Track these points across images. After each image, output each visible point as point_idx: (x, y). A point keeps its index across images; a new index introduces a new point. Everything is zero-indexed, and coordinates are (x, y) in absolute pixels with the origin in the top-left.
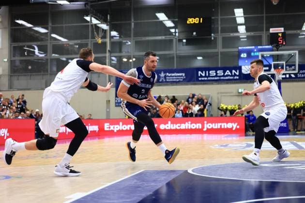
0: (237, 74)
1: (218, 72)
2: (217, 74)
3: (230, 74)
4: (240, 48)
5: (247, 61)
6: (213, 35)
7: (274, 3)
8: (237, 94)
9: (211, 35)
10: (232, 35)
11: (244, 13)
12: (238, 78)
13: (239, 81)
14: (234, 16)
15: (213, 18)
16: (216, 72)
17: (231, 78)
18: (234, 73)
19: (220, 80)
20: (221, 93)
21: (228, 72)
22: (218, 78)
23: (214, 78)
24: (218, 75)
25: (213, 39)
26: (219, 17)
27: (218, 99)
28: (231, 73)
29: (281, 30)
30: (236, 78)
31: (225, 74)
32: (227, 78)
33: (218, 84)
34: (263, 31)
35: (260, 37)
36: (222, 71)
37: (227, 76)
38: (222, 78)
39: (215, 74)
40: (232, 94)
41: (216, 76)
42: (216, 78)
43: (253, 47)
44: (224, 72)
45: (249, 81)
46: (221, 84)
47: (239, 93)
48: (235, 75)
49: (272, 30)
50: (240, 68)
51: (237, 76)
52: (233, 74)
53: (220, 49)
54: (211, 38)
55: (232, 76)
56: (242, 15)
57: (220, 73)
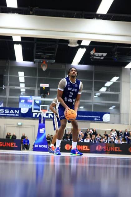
0: (18, 112)
1: (6, 110)
2: (5, 111)
3: (13, 112)
4: (20, 96)
5: (24, 105)
6: (3, 86)
7: (43, 69)
8: (17, 126)
9: (2, 86)
10: (16, 87)
11: (25, 75)
12: (18, 115)
13: (19, 117)
14: (18, 76)
15: (4, 75)
16: (4, 111)
17: (14, 115)
18: (16, 112)
19: (6, 116)
20: (7, 124)
21: (12, 111)
22: (5, 114)
23: (2, 114)
24: (5, 112)
25: (3, 88)
26: (9, 76)
27: (4, 128)
28: (14, 112)
29: (47, 86)
30: (17, 115)
31: (10, 112)
32: (11, 115)
33: (5, 118)
34: (36, 87)
35: (34, 91)
36: (8, 110)
37: (11, 113)
38: (8, 115)
39: (3, 112)
40: (13, 126)
41: (4, 113)
42: (4, 114)
43: (29, 97)
44: (10, 111)
45: (25, 118)
46: (7, 118)
47: (18, 125)
48: (16, 113)
49: (41, 85)
50: (20, 109)
51: (18, 114)
52: (15, 113)
53: (8, 96)
54: (2, 88)
55: (14, 114)
56: (23, 76)
57: (7, 111)
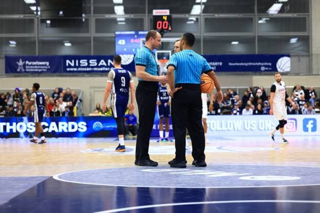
1: (91, 61)
2: (89, 63)
3: (105, 64)
4: (117, 33)
5: (125, 49)
6: (83, 15)
9: (81, 16)
10: (107, 16)
16: (88, 62)
17: (106, 69)
18: (111, 64)
19: (93, 71)
20: (94, 87)
21: (103, 62)
22: (90, 69)
23: (85, 69)
24: (91, 65)
25: (84, 20)
27: (91, 95)
28: (107, 63)
29: (166, 12)
31: (100, 65)
32: (101, 69)
33: (91, 76)
34: (145, 13)
35: (142, 20)
36: (95, 60)
37: (102, 66)
38: (95, 69)
39: (86, 64)
41: (88, 66)
42: (88, 69)
43: (133, 32)
44: (98, 62)
46: (94, 76)
49: (156, 12)
52: (109, 64)
53: (92, 33)
54: (82, 19)
55: (107, 67)
57: (93, 62)
